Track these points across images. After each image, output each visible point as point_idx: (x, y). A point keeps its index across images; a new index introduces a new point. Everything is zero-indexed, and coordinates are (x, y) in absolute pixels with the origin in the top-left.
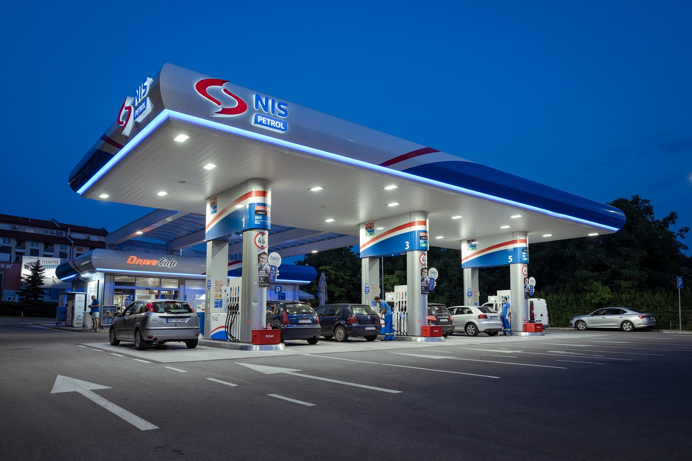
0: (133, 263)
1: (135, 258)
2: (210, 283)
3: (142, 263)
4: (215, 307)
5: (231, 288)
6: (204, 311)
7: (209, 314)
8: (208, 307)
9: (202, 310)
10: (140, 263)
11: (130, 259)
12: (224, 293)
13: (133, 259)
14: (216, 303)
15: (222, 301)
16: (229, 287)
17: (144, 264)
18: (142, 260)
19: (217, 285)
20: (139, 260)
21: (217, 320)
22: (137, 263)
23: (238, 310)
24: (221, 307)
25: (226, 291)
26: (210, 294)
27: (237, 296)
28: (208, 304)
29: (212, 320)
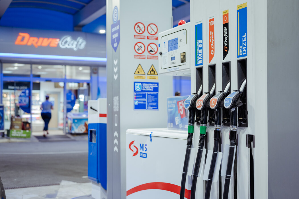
0: (25, 42)
1: (26, 35)
2: (118, 31)
3: (37, 43)
4: (137, 107)
5: (199, 28)
6: (104, 120)
7: (118, 129)
8: (116, 109)
9: (101, 115)
10: (34, 43)
11: (19, 38)
12: (167, 55)
13: (23, 38)
14: (139, 95)
15: (156, 90)
16: (190, 27)
17: (39, 44)
18: (36, 39)
19: (139, 35)
20: (32, 39)
21: (144, 156)
22: (29, 44)
23: (244, 123)
24: (156, 107)
25: (173, 44)
26: (118, 65)
28: (116, 99)
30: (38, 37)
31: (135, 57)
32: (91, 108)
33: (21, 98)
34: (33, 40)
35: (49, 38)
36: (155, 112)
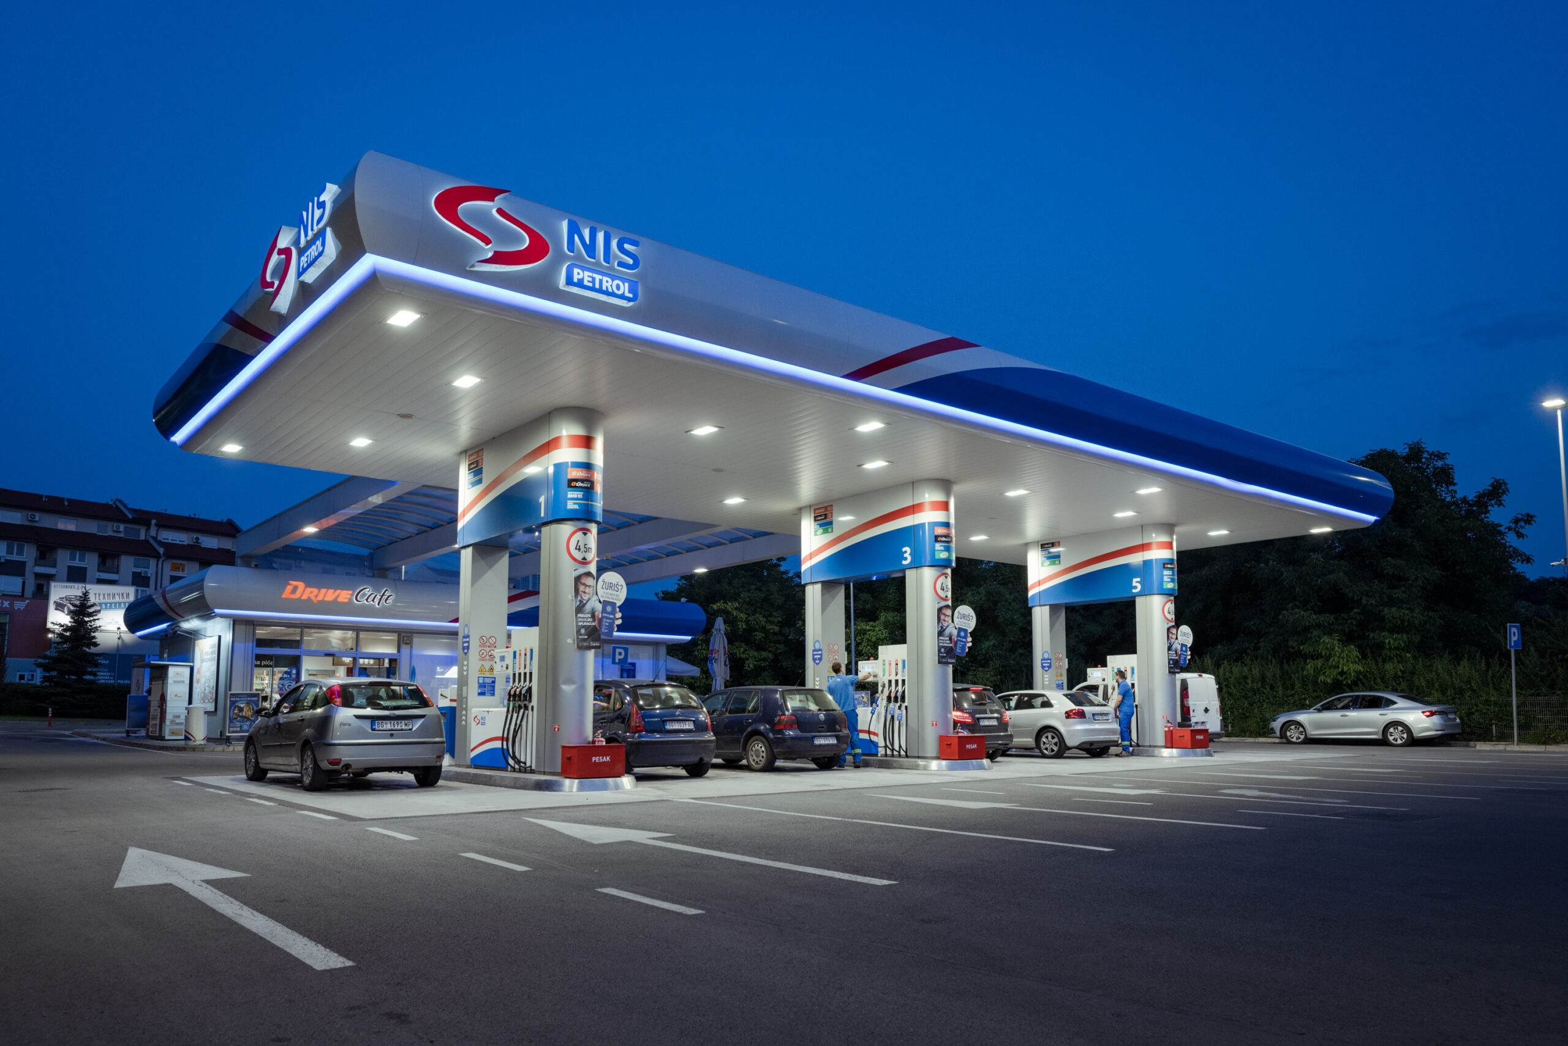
0: (297, 595)
1: (301, 585)
2: (468, 642)
3: (316, 596)
4: (480, 694)
5: (515, 653)
6: (454, 704)
7: (466, 709)
8: (464, 695)
9: (451, 700)
10: (312, 597)
11: (289, 588)
12: (499, 664)
13: (295, 588)
14: (482, 686)
15: (494, 682)
16: (511, 651)
17: (320, 598)
18: (315, 591)
19: (483, 645)
20: (309, 590)
21: (483, 724)
22: (305, 597)
23: (530, 701)
24: (493, 694)
25: (502, 658)
26: (467, 665)
27: (527, 670)
28: (464, 688)
29: (473, 724)
30: (319, 588)
31: (480, 660)
32: (441, 695)
33: (282, 682)
34: (312, 592)
35: (336, 589)
36: (492, 697)
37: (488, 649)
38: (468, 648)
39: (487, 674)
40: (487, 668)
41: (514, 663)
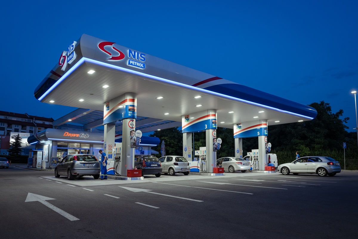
0: (67, 135)
1: (68, 133)
5: (116, 148)
10: (70, 136)
11: (65, 134)
13: (66, 134)
15: (112, 155)
17: (72, 136)
18: (71, 134)
19: (109, 147)
21: (109, 165)
22: (68, 136)
27: (119, 153)
30: (72, 133)
31: (108, 150)
33: (63, 155)
35: (76, 134)
37: (110, 148)
38: (106, 147)
39: (110, 153)
40: (110, 152)
41: (116, 151)
